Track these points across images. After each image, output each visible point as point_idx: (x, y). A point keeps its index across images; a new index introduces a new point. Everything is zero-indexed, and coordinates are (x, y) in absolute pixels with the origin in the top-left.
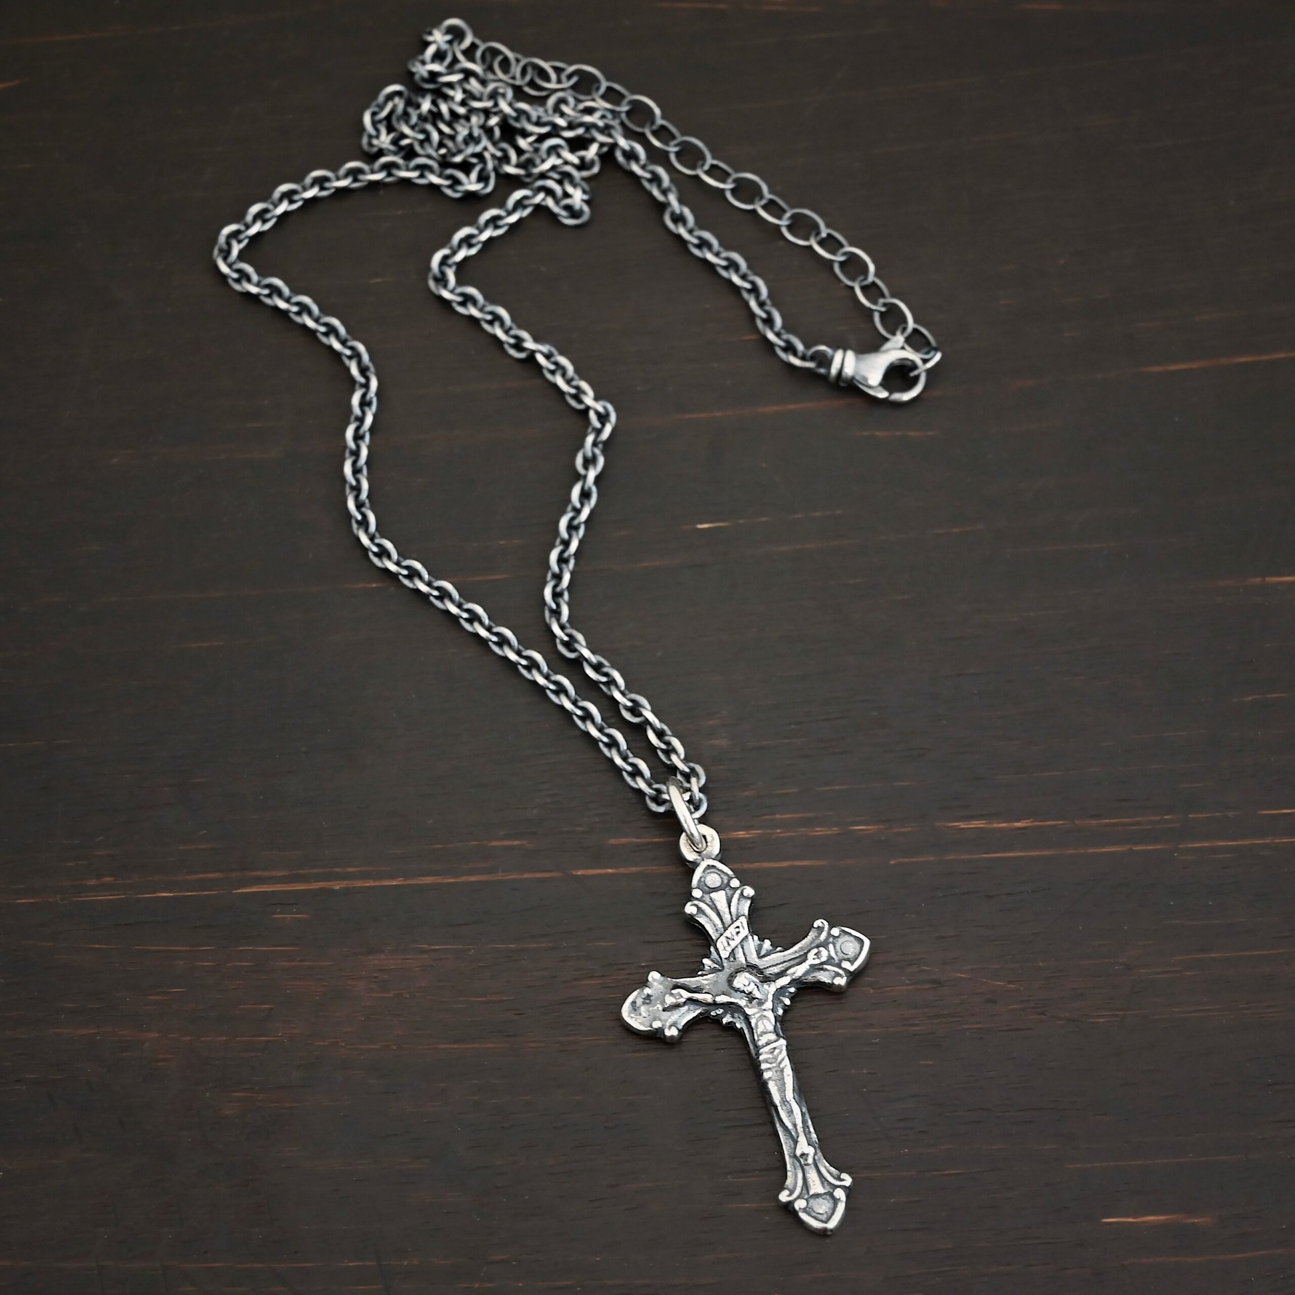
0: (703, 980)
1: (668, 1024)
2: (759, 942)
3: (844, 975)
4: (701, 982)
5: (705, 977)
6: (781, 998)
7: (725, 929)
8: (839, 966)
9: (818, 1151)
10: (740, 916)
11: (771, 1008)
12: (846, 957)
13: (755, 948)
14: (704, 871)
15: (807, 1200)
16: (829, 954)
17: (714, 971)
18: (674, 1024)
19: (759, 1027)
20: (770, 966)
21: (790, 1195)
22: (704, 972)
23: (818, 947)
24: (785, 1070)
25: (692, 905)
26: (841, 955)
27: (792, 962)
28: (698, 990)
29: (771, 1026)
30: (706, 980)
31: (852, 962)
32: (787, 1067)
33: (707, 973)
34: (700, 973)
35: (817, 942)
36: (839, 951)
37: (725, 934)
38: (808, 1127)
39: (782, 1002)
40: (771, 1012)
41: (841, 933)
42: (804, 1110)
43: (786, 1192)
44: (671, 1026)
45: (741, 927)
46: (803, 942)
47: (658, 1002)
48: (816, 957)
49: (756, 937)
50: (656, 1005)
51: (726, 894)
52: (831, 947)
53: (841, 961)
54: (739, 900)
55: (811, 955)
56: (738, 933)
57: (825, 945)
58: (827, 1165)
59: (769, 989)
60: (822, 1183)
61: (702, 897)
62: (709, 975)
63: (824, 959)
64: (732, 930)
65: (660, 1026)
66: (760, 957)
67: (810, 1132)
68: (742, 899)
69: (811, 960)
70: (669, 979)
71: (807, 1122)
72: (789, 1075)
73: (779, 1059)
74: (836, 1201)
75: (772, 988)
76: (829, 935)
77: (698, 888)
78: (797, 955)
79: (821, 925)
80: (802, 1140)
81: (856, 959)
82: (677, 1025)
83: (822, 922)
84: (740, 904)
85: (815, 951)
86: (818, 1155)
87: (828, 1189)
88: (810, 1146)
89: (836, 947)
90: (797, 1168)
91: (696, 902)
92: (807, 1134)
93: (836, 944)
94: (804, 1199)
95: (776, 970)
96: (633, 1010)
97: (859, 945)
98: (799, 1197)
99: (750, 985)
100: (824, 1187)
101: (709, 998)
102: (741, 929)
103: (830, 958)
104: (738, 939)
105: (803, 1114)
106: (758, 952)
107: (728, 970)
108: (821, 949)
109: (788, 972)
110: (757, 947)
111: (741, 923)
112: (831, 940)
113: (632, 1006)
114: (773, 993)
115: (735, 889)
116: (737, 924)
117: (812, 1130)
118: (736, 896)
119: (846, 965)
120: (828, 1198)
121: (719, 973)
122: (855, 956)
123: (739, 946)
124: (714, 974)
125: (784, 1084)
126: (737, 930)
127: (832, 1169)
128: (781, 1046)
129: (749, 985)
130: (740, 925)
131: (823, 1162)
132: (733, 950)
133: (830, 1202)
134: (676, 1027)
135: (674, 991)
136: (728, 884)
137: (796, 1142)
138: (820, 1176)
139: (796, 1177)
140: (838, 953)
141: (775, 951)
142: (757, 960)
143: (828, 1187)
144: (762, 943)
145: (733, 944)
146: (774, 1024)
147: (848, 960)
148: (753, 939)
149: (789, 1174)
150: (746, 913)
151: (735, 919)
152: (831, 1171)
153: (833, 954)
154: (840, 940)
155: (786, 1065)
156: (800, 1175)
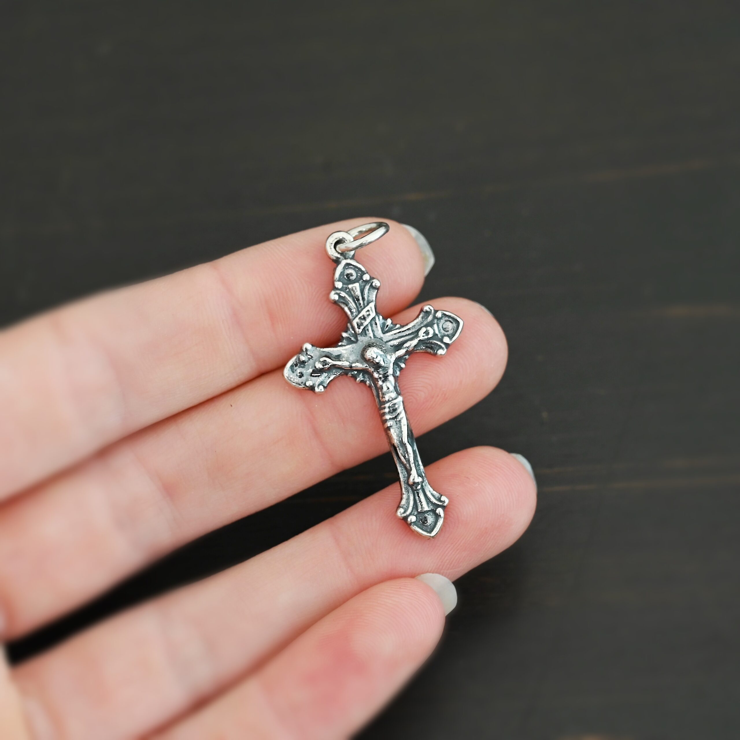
0: (343, 350)
1: (317, 384)
2: (383, 321)
3: (445, 348)
4: (341, 352)
5: (344, 348)
6: (399, 363)
7: (359, 312)
8: (442, 341)
9: (425, 479)
10: (370, 303)
11: (392, 373)
12: (446, 333)
13: (380, 326)
14: (344, 268)
15: (416, 516)
16: (434, 332)
17: (350, 341)
18: (321, 384)
19: (383, 388)
20: (391, 340)
21: (405, 512)
22: (343, 344)
23: (426, 326)
24: (402, 421)
25: (335, 294)
26: (442, 331)
27: (407, 338)
28: (338, 357)
29: (392, 387)
30: (344, 350)
31: (451, 337)
32: (403, 419)
33: (345, 344)
34: (340, 344)
35: (425, 323)
36: (441, 329)
37: (359, 316)
38: (418, 461)
39: (399, 366)
40: (392, 376)
41: (443, 316)
42: (415, 447)
43: (401, 510)
44: (319, 385)
45: (371, 311)
46: (415, 322)
47: (310, 367)
48: (425, 334)
49: (381, 317)
50: (308, 370)
51: (360, 284)
52: (435, 326)
53: (442, 337)
54: (369, 290)
55: (421, 333)
56: (369, 315)
57: (431, 324)
58: (431, 490)
59: (391, 359)
60: (428, 504)
61: (342, 287)
62: (347, 346)
63: (430, 336)
64: (364, 313)
65: (311, 385)
66: (384, 333)
67: (419, 465)
68: (371, 289)
69: (422, 335)
70: (318, 349)
71: (417, 457)
72: (404, 425)
73: (398, 411)
74: (437, 516)
75: (392, 358)
76: (435, 317)
77: (339, 281)
78: (410, 332)
79: (428, 310)
80: (414, 472)
81: (453, 335)
82: (324, 384)
83: (429, 308)
84: (370, 293)
85: (424, 330)
86: (425, 482)
87: (431, 507)
88: (420, 477)
89: (439, 327)
90: (410, 493)
91: (338, 292)
92: (417, 466)
93: (439, 324)
94: (414, 515)
95: (396, 342)
96: (291, 372)
97: (456, 325)
98: (410, 514)
99: (378, 358)
100: (429, 507)
101: (346, 364)
102: (371, 312)
103: (435, 335)
104: (368, 320)
105: (414, 452)
106: (382, 329)
107: (361, 343)
108: (429, 328)
109: (405, 345)
110: (381, 325)
111: (371, 308)
112: (436, 321)
113: (292, 369)
114: (393, 362)
115: (366, 282)
116: (368, 308)
117: (420, 463)
118: (367, 287)
119: (446, 340)
120: (432, 514)
121: (354, 345)
122: (453, 333)
123: (369, 325)
124: (350, 346)
125: (401, 432)
126: (368, 313)
127: (435, 493)
128: (400, 401)
129: (376, 358)
130: (370, 309)
131: (428, 488)
132: (364, 328)
133: (433, 517)
134: (323, 385)
135: (322, 360)
136: (361, 278)
137: (409, 475)
138: (426, 498)
139: (408, 499)
140: (440, 331)
141: (395, 328)
142: (382, 335)
143: (432, 506)
144: (385, 321)
145: (366, 323)
146: (394, 385)
147: (448, 336)
148: (379, 319)
149: (405, 496)
150: (374, 299)
151: (366, 305)
152: (434, 495)
153: (437, 332)
154: (442, 321)
155: (403, 418)
156: (412, 498)
